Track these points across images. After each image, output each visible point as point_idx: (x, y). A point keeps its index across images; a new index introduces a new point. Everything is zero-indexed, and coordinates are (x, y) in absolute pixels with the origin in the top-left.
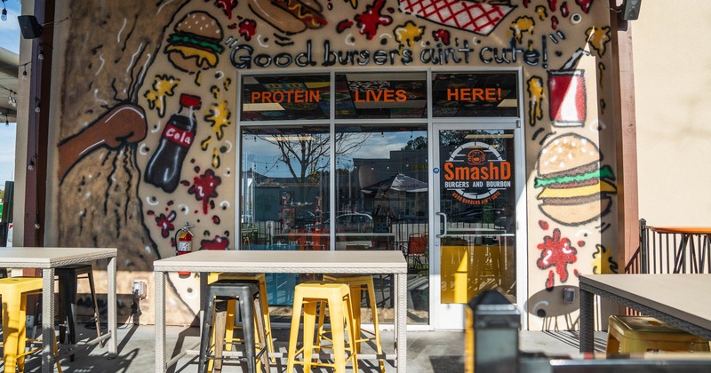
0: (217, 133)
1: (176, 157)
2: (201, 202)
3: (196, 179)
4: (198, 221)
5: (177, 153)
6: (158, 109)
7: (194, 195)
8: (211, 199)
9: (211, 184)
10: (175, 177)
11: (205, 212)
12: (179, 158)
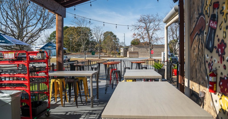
0: (225, 19)
1: (213, 35)
2: (220, 57)
3: (218, 45)
4: (219, 67)
5: (213, 33)
6: (208, 13)
7: (218, 53)
8: (223, 56)
9: (223, 48)
10: (212, 45)
11: (221, 63)
12: (214, 35)
